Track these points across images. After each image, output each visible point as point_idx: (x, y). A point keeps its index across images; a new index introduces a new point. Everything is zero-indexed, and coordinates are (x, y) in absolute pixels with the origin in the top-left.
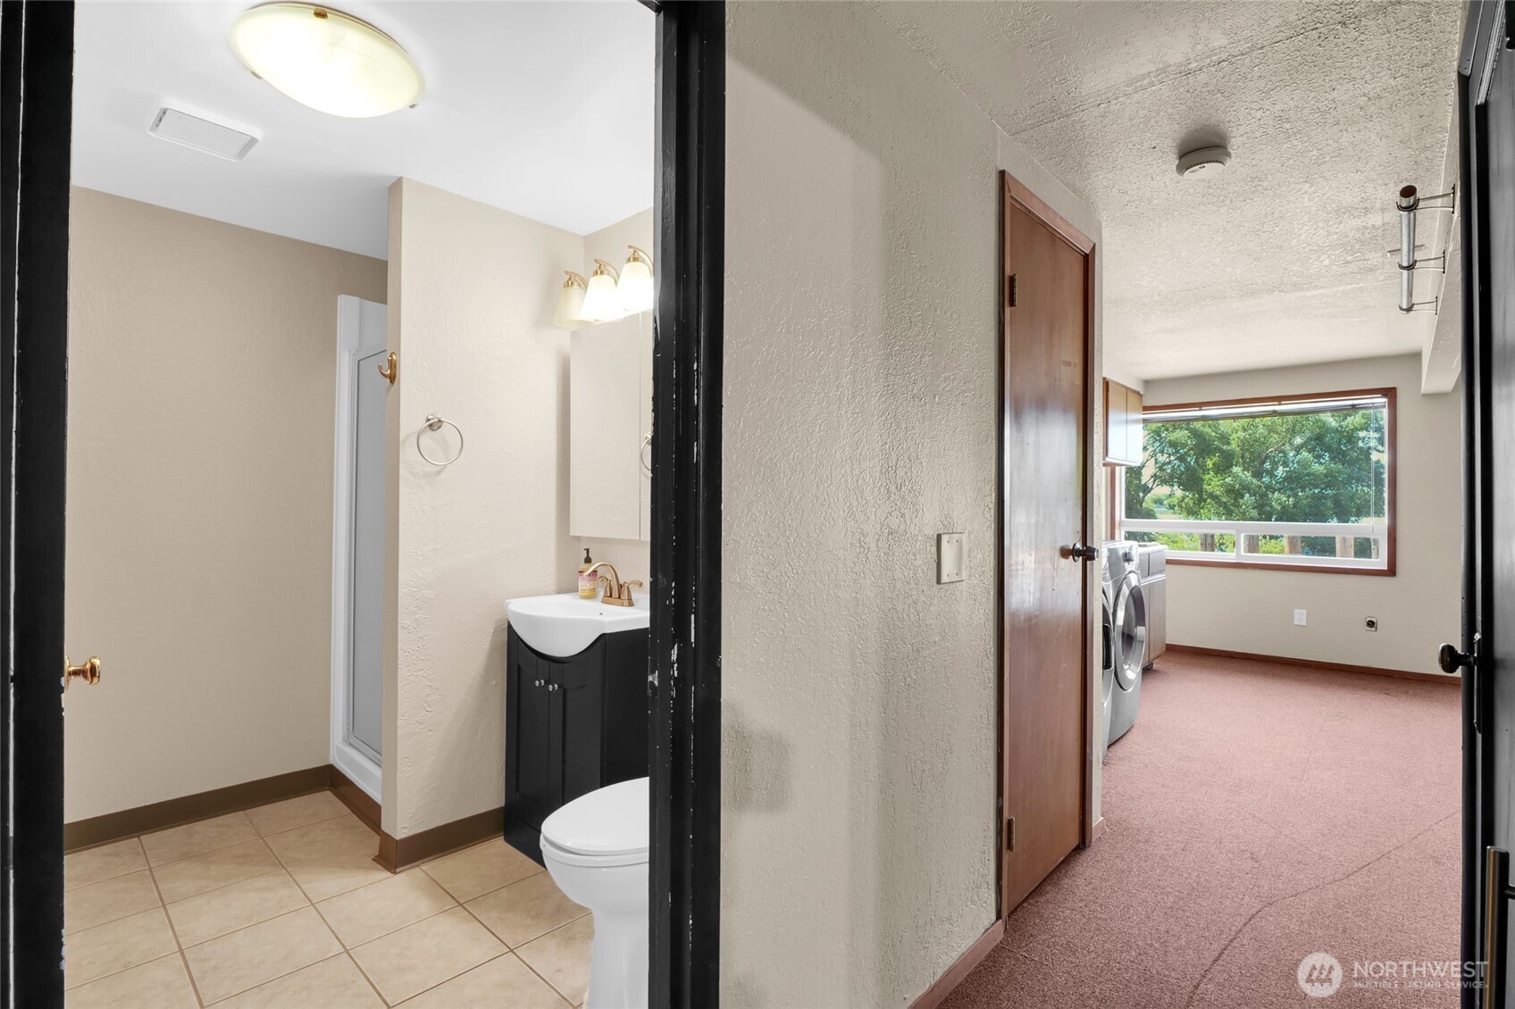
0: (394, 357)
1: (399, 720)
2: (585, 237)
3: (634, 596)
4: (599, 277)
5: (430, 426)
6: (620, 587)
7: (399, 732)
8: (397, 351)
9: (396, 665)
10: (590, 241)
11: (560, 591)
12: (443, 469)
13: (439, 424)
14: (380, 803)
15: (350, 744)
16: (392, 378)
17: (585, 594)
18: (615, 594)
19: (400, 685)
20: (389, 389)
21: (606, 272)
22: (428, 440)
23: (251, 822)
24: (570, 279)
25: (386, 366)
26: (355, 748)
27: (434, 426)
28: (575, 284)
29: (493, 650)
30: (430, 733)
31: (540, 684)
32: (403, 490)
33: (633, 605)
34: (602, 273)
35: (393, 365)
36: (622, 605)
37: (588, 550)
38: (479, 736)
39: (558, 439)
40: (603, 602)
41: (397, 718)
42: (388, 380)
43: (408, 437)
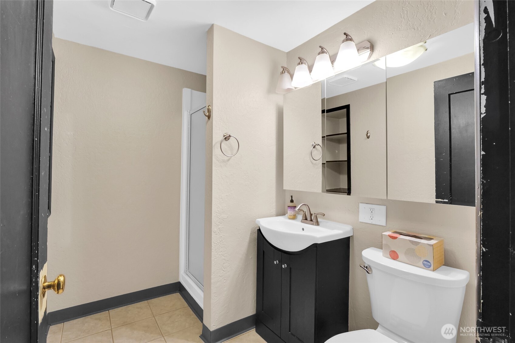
0: (210, 107)
1: (212, 275)
2: (287, 53)
3: (319, 220)
4: (301, 66)
5: (225, 138)
6: (311, 215)
7: (212, 281)
8: (211, 105)
9: (211, 249)
10: (289, 55)
11: (278, 215)
12: (230, 158)
13: (229, 137)
14: (203, 309)
15: (187, 274)
16: (209, 117)
17: (292, 217)
18: (309, 219)
19: (212, 259)
20: (207, 122)
21: (304, 63)
22: (224, 144)
23: (150, 307)
24: (283, 70)
25: (206, 111)
26: (189, 276)
27: (227, 138)
28: (286, 71)
29: (250, 242)
30: (225, 281)
31: (277, 262)
32: (214, 168)
33: (319, 225)
34: (302, 63)
35: (209, 111)
36: (313, 224)
37: (292, 197)
38: (244, 282)
39: (276, 145)
40: (302, 222)
41: (211, 274)
42: (207, 118)
43: (216, 143)
